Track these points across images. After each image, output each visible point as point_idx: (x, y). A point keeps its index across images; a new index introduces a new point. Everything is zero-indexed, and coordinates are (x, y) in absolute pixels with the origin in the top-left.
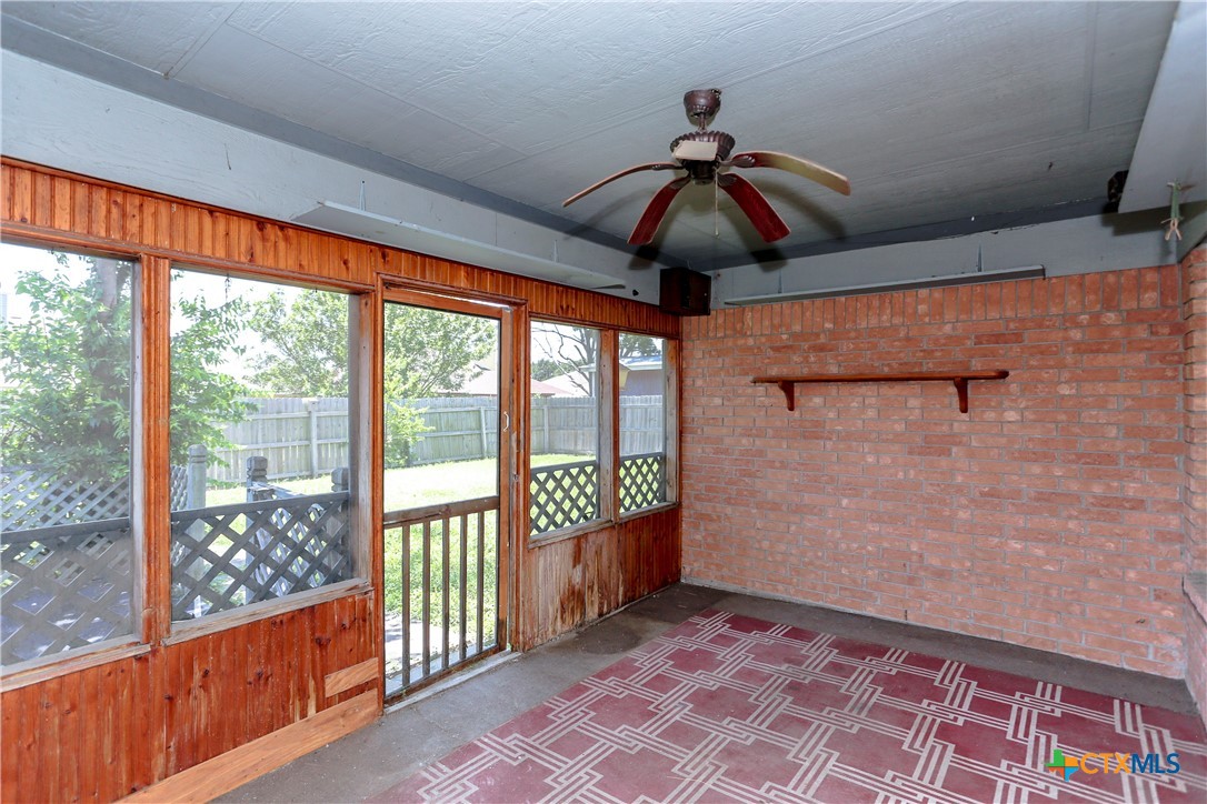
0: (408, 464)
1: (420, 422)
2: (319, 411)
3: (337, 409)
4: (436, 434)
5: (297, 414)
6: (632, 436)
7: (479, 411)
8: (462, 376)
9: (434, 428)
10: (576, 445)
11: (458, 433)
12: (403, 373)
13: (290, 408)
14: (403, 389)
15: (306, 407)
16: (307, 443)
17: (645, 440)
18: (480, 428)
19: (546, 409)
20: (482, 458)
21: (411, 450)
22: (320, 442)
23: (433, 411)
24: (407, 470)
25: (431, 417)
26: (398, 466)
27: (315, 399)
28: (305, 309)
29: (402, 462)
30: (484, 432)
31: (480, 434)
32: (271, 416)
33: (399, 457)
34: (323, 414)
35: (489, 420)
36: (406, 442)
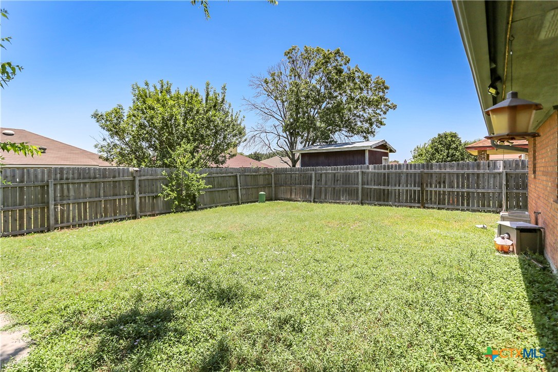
0: (195, 209)
1: (202, 182)
2: (140, 176)
3: (151, 175)
4: (212, 190)
5: (126, 178)
6: (326, 190)
7: (236, 176)
8: (225, 157)
9: (211, 186)
10: (291, 195)
11: (224, 189)
12: (192, 153)
13: (121, 175)
14: (192, 162)
15: (132, 173)
16: (132, 196)
17: (334, 193)
18: (237, 186)
19: (273, 175)
20: (238, 204)
21: (197, 199)
22: (141, 195)
23: (210, 176)
24: (195, 213)
25: (209, 180)
26: (189, 210)
27: (137, 169)
28: (134, 116)
29: (192, 207)
30: (239, 188)
31: (237, 190)
32: (109, 180)
33: (189, 204)
34: (143, 178)
35: (242, 182)
36: (194, 195)
